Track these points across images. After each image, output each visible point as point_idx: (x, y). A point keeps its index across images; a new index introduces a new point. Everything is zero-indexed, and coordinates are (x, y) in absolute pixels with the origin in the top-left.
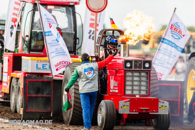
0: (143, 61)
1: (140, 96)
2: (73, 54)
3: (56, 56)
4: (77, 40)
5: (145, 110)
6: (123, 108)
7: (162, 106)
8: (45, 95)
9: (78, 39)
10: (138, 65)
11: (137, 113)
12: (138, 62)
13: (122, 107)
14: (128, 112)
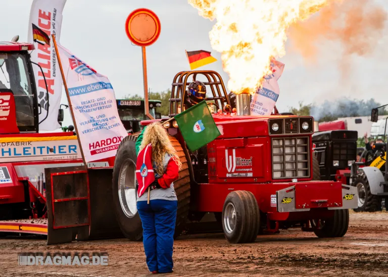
0: (299, 119)
1: (299, 179)
2: (34, 130)
3: (94, 130)
4: (39, 108)
5: (321, 203)
6: (285, 202)
7: (348, 194)
8: (78, 197)
9: (39, 105)
10: (292, 127)
11: (308, 210)
12: (291, 122)
13: (283, 201)
14: (293, 209)
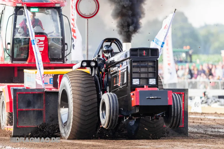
2: (61, 61)
4: (66, 46)
9: (66, 44)
